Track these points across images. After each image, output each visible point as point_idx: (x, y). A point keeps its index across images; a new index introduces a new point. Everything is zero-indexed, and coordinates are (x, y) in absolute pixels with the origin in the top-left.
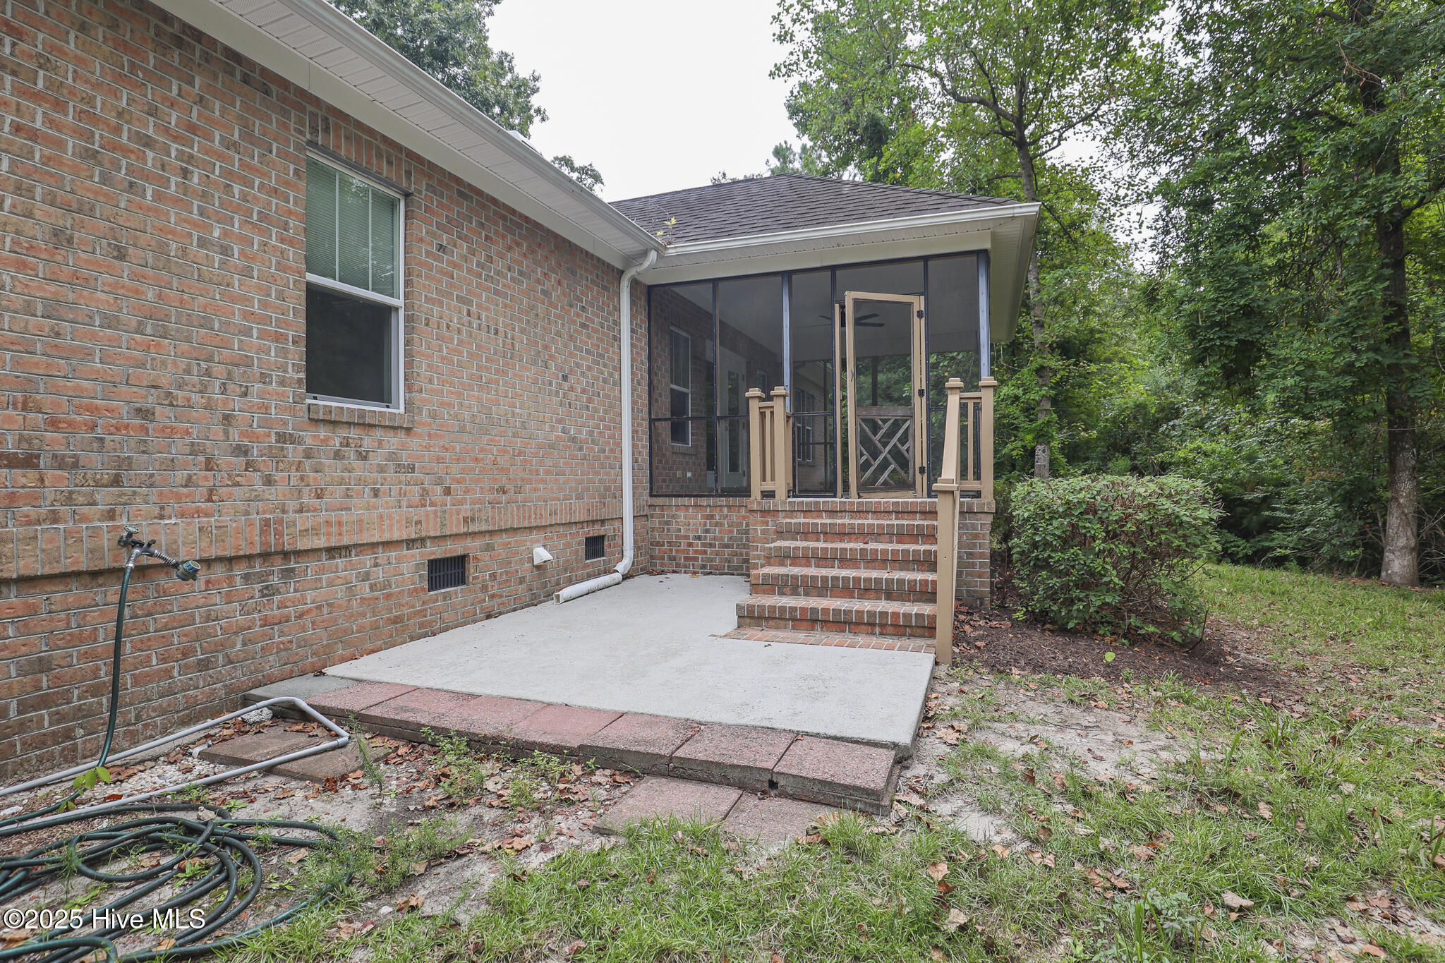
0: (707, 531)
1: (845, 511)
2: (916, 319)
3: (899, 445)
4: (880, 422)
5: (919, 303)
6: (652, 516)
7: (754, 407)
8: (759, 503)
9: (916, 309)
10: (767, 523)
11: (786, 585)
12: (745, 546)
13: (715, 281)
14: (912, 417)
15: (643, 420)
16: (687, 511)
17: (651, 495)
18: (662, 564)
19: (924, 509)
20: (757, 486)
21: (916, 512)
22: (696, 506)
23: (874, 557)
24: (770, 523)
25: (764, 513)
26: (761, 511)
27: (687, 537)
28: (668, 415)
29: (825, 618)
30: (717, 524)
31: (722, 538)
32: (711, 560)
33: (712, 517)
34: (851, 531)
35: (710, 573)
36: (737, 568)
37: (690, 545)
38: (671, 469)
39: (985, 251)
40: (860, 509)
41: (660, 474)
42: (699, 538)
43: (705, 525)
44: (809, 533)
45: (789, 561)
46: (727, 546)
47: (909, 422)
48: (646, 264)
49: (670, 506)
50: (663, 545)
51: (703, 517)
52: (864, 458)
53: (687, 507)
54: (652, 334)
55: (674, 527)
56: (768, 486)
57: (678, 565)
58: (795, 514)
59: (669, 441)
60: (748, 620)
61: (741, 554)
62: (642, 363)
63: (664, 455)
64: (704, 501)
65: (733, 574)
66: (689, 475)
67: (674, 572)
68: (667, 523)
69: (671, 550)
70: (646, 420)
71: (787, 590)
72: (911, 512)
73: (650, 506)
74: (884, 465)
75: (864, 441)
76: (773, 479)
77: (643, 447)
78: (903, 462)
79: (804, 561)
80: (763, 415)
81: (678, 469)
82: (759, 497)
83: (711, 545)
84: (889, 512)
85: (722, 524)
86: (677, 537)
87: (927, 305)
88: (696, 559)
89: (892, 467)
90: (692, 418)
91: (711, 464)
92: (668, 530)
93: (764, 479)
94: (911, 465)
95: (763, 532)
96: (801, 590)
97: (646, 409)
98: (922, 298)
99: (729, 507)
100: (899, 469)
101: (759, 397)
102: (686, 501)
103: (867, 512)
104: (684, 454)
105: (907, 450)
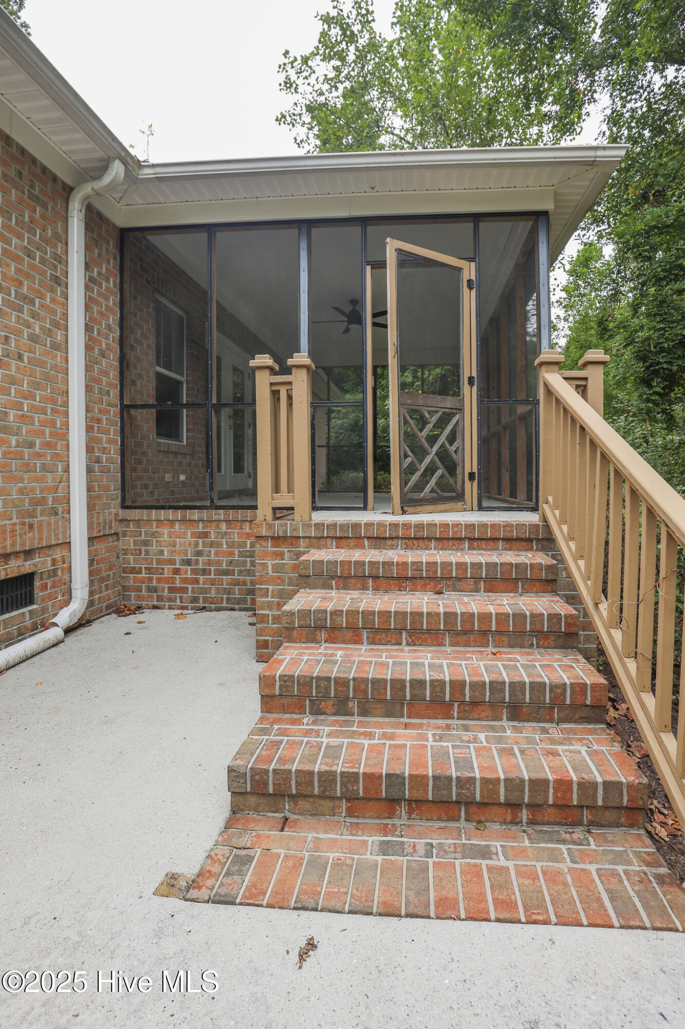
0: (199, 553)
1: (397, 538)
2: (466, 290)
3: (447, 445)
4: (427, 415)
5: (469, 271)
6: (125, 534)
7: (263, 382)
8: (270, 527)
9: (465, 276)
10: (281, 555)
11: (326, 697)
12: (250, 573)
13: (210, 229)
14: (461, 410)
15: (109, 405)
16: (172, 526)
17: (124, 507)
18: (139, 598)
19: (509, 535)
20: (266, 499)
21: (498, 539)
22: (183, 520)
23: (468, 626)
24: (286, 556)
25: (278, 540)
26: (273, 538)
27: (172, 562)
28: (152, 401)
29: (416, 795)
30: (212, 544)
31: (219, 563)
32: (206, 591)
33: (205, 535)
34: (417, 574)
35: (204, 608)
36: (239, 602)
37: (176, 571)
38: (155, 471)
39: (545, 214)
40: (419, 534)
41: (140, 478)
42: (188, 562)
43: (197, 545)
44: (350, 577)
45: (323, 635)
46: (226, 573)
47: (457, 417)
48: (107, 179)
49: (149, 521)
50: (140, 572)
51: (194, 535)
52: (409, 460)
53: (172, 522)
54: (127, 293)
55: (154, 548)
56: (283, 500)
57: (160, 599)
58: (323, 542)
59: (153, 435)
60: (253, 800)
61: (244, 583)
62: (109, 328)
63: (144, 454)
64: (195, 515)
65: (233, 609)
66: (182, 478)
67: (155, 607)
68: (146, 543)
69: (150, 579)
70: (115, 406)
71: (328, 705)
72: (491, 539)
73: (122, 520)
74: (430, 470)
75: (409, 438)
76: (290, 490)
77: (109, 441)
78: (451, 467)
79: (349, 634)
80: (275, 394)
81: (165, 471)
82: (270, 517)
83: (204, 572)
84: (461, 539)
85: (219, 545)
86: (159, 562)
87: (478, 270)
88: (185, 590)
89: (439, 473)
90: (188, 406)
91: (210, 464)
92: (147, 553)
93: (277, 489)
94: (459, 470)
95: (276, 568)
96: (354, 705)
97: (115, 392)
98: (473, 264)
99: (228, 522)
100: (447, 475)
101: (271, 369)
102: (170, 514)
103: (429, 539)
104: (176, 454)
105: (456, 452)
